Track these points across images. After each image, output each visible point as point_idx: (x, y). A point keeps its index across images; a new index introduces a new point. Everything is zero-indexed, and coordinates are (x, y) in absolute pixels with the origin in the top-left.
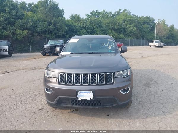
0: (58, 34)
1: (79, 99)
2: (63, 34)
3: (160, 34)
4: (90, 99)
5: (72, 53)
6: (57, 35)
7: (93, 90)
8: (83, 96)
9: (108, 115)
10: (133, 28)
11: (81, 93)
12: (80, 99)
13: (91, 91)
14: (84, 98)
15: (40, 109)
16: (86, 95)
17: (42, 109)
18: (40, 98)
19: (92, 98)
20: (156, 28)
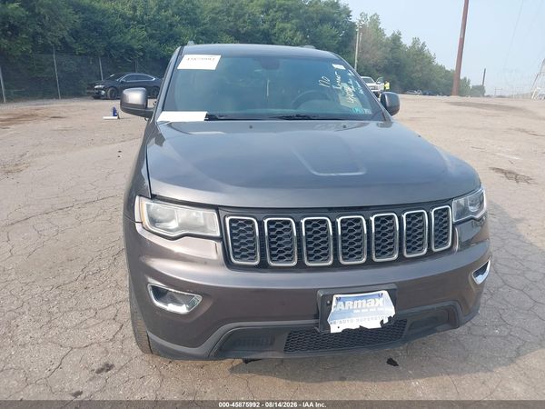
0: (44, 37)
1: (334, 329)
2: (62, 40)
3: (368, 56)
4: (380, 326)
5: (210, 117)
6: (40, 41)
7: (394, 287)
8: (348, 314)
9: (391, 362)
10: (294, 35)
11: (341, 303)
12: (340, 330)
13: (385, 293)
14: (354, 325)
15: (99, 371)
16: (362, 308)
17: (108, 367)
18: (71, 309)
19: (386, 321)
20: (359, 38)
